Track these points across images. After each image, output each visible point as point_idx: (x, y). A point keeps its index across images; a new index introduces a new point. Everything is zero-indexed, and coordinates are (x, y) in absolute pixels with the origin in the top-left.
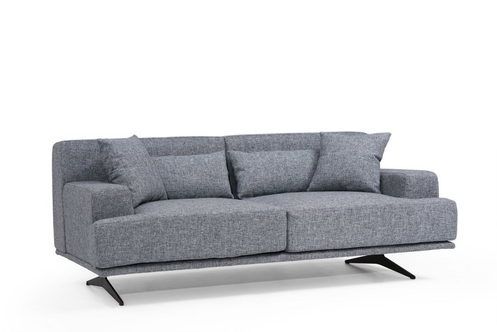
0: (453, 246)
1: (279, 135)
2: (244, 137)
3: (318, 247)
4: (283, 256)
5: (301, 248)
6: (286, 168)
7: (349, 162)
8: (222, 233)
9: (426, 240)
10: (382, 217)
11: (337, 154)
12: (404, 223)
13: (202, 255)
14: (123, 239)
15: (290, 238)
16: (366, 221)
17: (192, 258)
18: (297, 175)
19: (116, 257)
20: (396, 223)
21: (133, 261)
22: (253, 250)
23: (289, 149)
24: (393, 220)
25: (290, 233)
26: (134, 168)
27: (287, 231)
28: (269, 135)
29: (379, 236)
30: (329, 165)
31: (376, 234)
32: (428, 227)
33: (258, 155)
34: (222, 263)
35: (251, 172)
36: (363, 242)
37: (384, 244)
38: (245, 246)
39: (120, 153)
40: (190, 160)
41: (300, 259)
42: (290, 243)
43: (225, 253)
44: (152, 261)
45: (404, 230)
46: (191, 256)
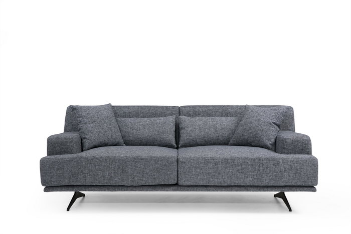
0: (315, 190)
1: (220, 106)
2: (193, 107)
3: (201, 183)
4: (175, 188)
5: (187, 183)
6: (215, 129)
7: (254, 126)
8: (127, 169)
9: (290, 184)
10: (252, 165)
11: (248, 120)
12: (270, 171)
13: (112, 183)
14: (58, 169)
15: (179, 176)
16: (240, 168)
17: (106, 184)
18: (223, 133)
19: (53, 180)
20: (263, 171)
21: (64, 184)
22: (150, 182)
23: (227, 116)
24: (261, 168)
25: (179, 172)
26: (91, 125)
27: (177, 171)
28: (213, 106)
29: (250, 179)
30: (242, 128)
31: (247, 177)
32: (291, 175)
33: (197, 119)
34: (129, 189)
35: (189, 130)
36: (237, 182)
37: (255, 185)
38: (144, 179)
39: (83, 115)
40: (146, 121)
41: (188, 191)
42: (179, 179)
43: (129, 183)
44: (78, 184)
45: (270, 176)
46: (105, 183)
